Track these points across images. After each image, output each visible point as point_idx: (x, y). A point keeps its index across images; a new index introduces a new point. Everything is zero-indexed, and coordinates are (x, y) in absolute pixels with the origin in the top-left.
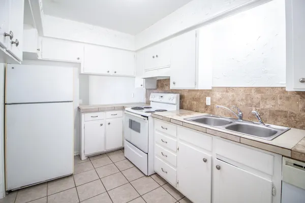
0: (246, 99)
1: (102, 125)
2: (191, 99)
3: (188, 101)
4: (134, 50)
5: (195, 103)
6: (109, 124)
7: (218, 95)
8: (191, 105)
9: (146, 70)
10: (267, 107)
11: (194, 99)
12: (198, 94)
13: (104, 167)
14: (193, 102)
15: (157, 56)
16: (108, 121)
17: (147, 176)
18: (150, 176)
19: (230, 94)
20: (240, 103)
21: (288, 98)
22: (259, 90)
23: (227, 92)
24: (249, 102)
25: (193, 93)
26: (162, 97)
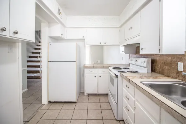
1: (95, 77)
2: (162, 63)
3: (160, 65)
4: (119, 26)
5: (167, 67)
6: (100, 77)
8: (163, 70)
9: (126, 40)
11: (165, 64)
12: (170, 58)
13: (93, 103)
14: (164, 67)
15: (131, 28)
16: (100, 75)
17: (117, 120)
18: (119, 121)
25: (165, 58)
26: (137, 60)
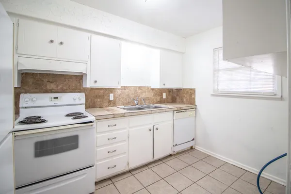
0: (135, 93)
2: (93, 97)
5: (99, 100)
7: (119, 92)
10: (143, 96)
11: (97, 97)
12: (102, 92)
14: (96, 100)
19: (127, 91)
20: (132, 96)
21: (149, 92)
22: (140, 88)
23: (125, 89)
24: (136, 94)
25: (97, 91)
26: (56, 98)
